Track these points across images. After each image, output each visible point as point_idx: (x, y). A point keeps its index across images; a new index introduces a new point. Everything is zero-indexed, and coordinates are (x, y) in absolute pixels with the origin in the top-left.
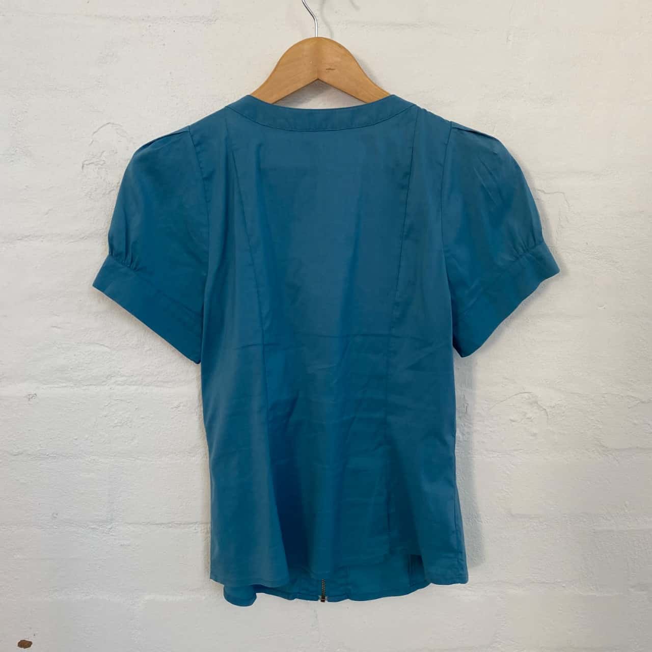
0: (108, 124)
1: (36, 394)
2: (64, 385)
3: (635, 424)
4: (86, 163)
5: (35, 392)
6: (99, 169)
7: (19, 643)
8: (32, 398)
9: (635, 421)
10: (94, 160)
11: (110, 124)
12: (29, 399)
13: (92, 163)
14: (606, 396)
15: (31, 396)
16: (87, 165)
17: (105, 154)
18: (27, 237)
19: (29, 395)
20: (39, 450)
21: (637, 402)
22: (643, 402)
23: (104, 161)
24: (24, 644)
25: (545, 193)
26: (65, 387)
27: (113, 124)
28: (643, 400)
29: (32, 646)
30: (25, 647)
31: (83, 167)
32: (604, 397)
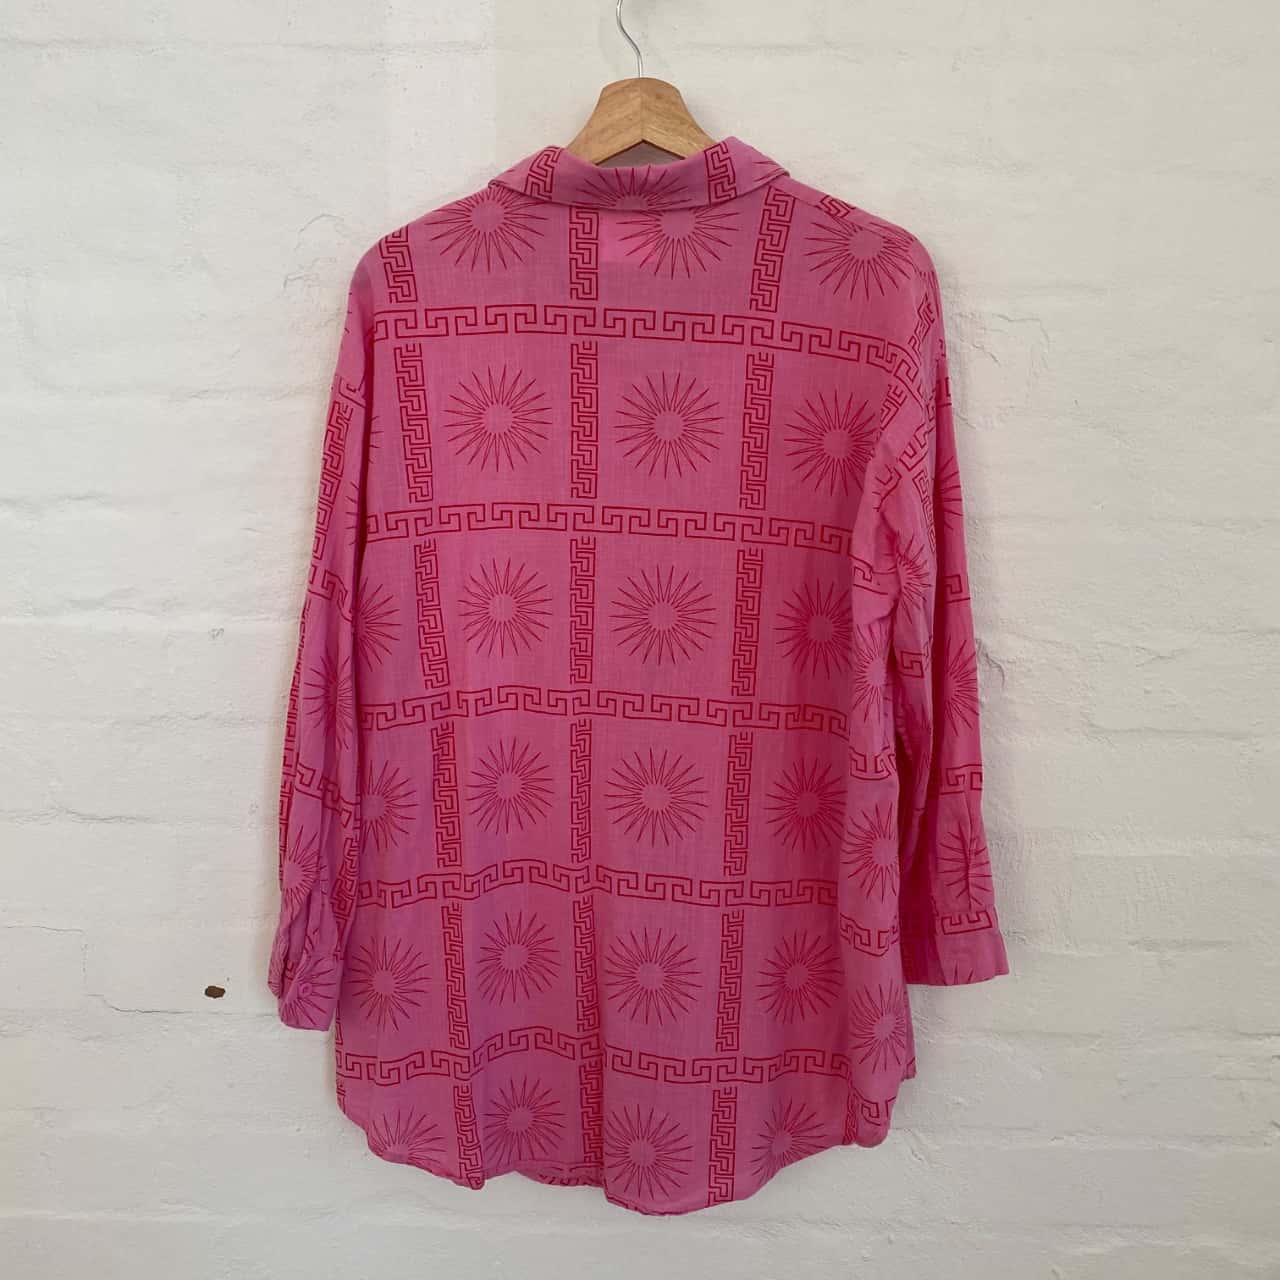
0: (323, 215)
1: (222, 630)
2: (263, 616)
4: (290, 277)
5: (222, 627)
6: (309, 286)
7: (206, 990)
8: (217, 635)
10: (302, 273)
11: (324, 218)
12: (214, 636)
13: (300, 278)
15: (216, 632)
16: (292, 280)
17: (319, 263)
18: (205, 392)
19: (214, 630)
20: (229, 712)
22: (1161, 658)
23: (316, 274)
24: (214, 992)
25: (1010, 321)
26: (267, 619)
27: (329, 216)
29: (225, 995)
30: (215, 997)
31: (285, 284)
32: (1097, 648)
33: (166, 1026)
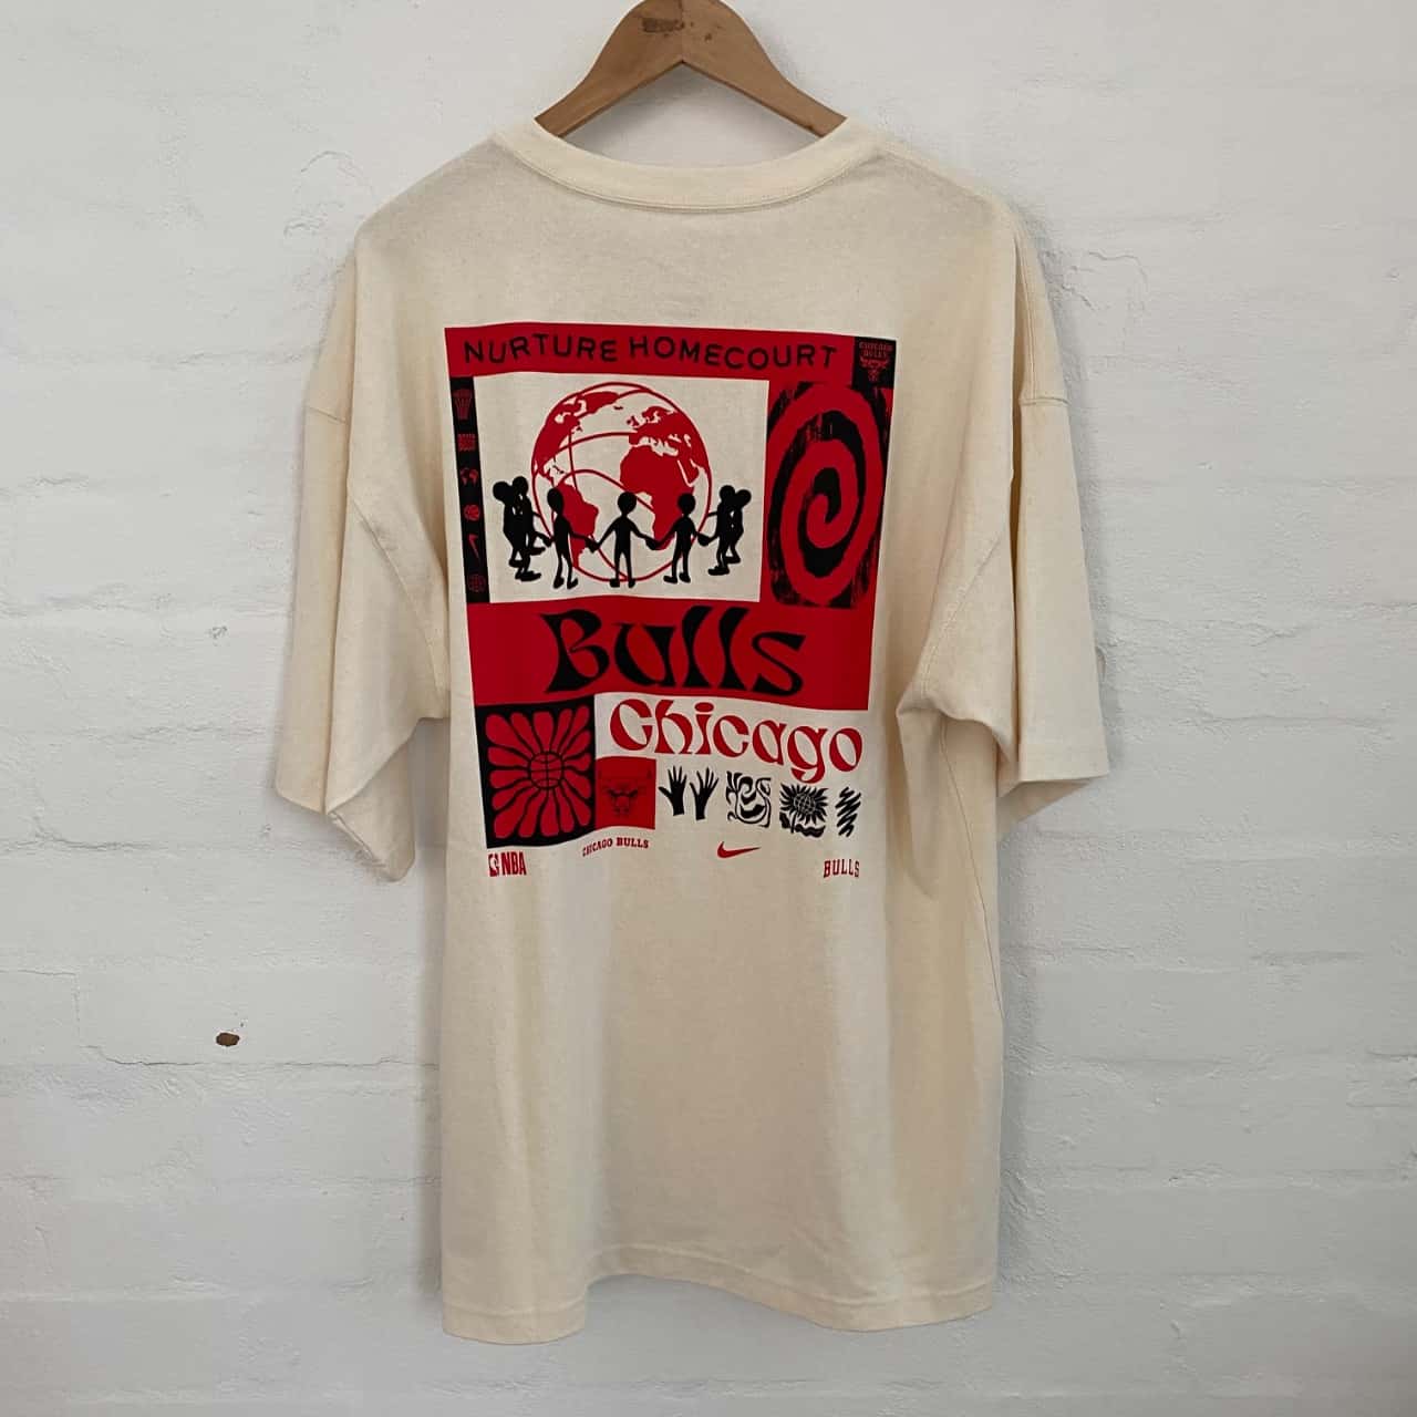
1: (225, 629)
3: (1265, 675)
4: (292, 224)
8: (219, 634)
9: (1264, 671)
10: (304, 220)
11: (327, 156)
12: (215, 636)
13: (302, 225)
14: (1211, 624)
15: (216, 632)
16: (293, 228)
18: (196, 357)
19: (214, 629)
20: (235, 723)
21: (1271, 634)
22: (1279, 636)
23: (321, 220)
24: (227, 1040)
25: (1105, 259)
27: (334, 153)
28: (1280, 633)
29: (239, 1043)
30: (228, 1046)
31: (286, 232)
33: (174, 1080)
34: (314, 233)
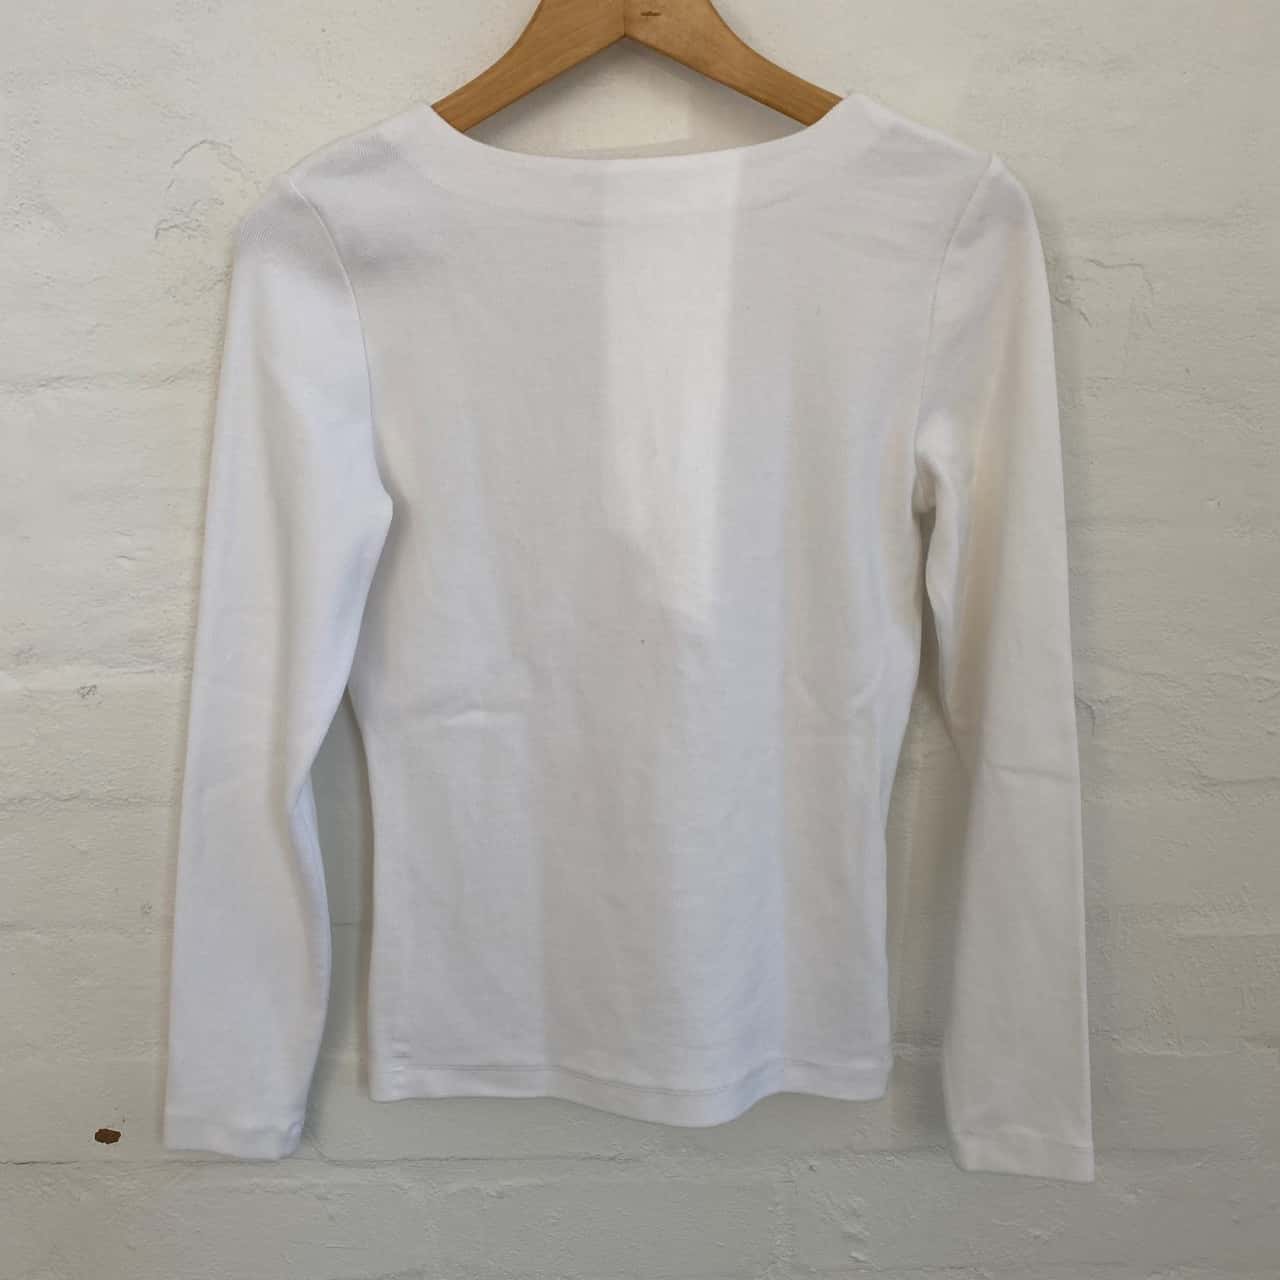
0: (203, 142)
1: (95, 687)
4: (164, 225)
8: (88, 693)
10: (179, 220)
11: (207, 146)
12: (83, 696)
13: (176, 226)
14: (1213, 678)
16: (165, 229)
17: (197, 206)
18: (56, 379)
19: (83, 688)
21: (1277, 690)
23: (197, 220)
24: (107, 1136)
25: (1106, 267)
26: (151, 671)
27: (212, 143)
29: (120, 1140)
30: (108, 1142)
31: (157, 234)
32: (1210, 682)
33: (48, 1180)
34: (189, 237)
